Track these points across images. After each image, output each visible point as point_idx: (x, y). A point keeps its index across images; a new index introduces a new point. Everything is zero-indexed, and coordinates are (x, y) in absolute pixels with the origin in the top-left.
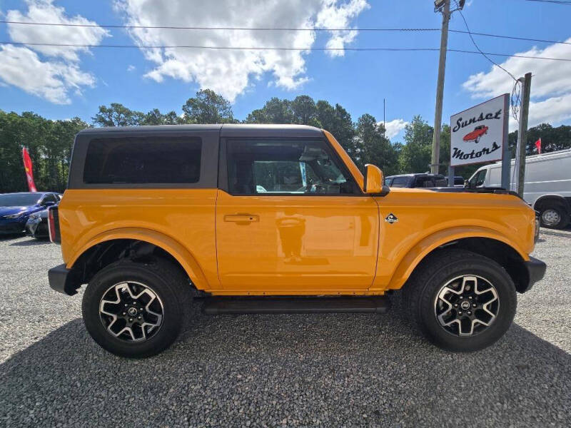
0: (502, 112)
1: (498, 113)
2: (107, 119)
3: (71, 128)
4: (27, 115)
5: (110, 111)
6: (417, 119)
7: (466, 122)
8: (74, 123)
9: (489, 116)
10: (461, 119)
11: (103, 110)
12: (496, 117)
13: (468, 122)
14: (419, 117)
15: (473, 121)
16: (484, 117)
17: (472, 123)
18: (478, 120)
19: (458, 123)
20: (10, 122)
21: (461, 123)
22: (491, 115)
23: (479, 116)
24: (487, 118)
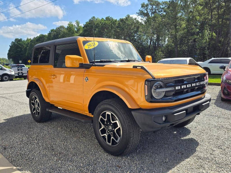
2: (145, 12)
3: (125, 22)
4: (108, 18)
5: (147, 5)
8: (126, 19)
11: (143, 6)
20: (100, 24)
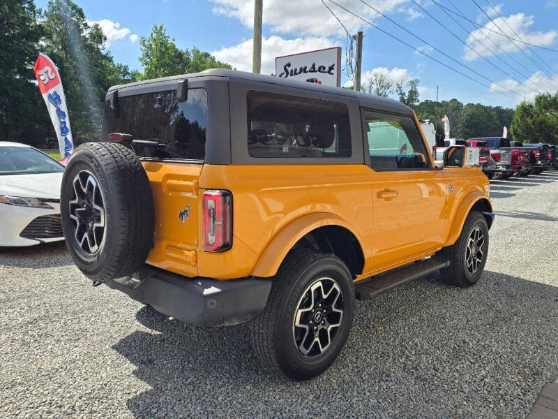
0: (335, 67)
1: (331, 68)
6: (159, 31)
7: (296, 70)
9: (321, 69)
10: (289, 65)
12: (329, 72)
13: (298, 71)
14: (161, 28)
15: (304, 70)
16: (317, 69)
17: (302, 73)
18: (310, 71)
19: (285, 69)
21: (289, 69)
22: (324, 68)
23: (311, 66)
24: (319, 70)
